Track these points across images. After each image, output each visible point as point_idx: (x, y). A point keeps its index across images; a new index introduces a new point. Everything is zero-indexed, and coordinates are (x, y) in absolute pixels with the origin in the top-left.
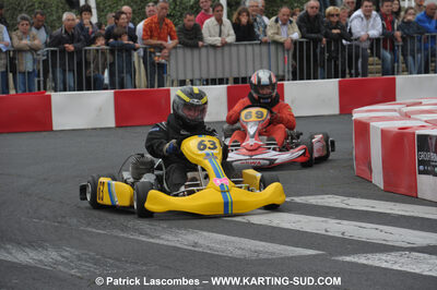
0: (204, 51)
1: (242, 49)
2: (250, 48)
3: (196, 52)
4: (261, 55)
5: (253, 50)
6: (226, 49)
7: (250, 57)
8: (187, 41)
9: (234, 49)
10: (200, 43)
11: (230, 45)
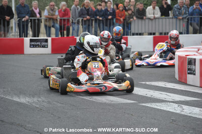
0: (147, 20)
1: (164, 20)
2: (168, 20)
3: (143, 21)
4: (173, 23)
5: (169, 20)
6: (157, 20)
7: (167, 24)
8: (139, 16)
9: (161, 20)
10: (144, 17)
11: (158, 18)
